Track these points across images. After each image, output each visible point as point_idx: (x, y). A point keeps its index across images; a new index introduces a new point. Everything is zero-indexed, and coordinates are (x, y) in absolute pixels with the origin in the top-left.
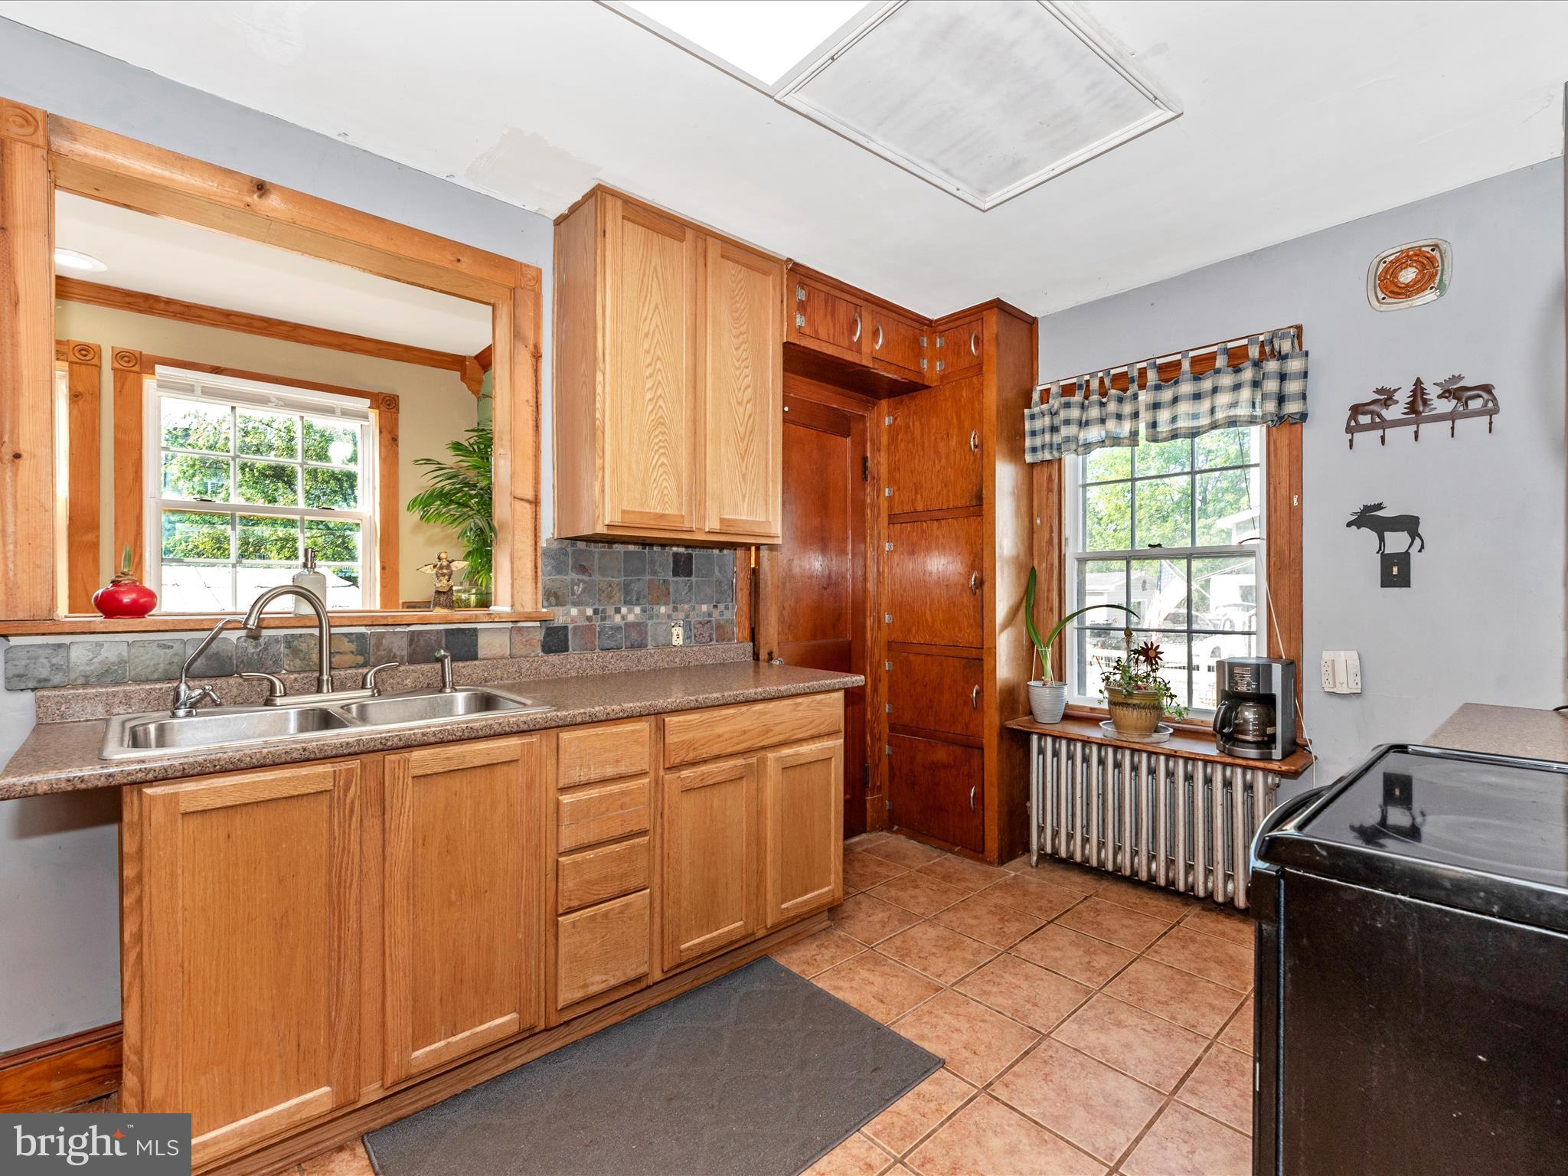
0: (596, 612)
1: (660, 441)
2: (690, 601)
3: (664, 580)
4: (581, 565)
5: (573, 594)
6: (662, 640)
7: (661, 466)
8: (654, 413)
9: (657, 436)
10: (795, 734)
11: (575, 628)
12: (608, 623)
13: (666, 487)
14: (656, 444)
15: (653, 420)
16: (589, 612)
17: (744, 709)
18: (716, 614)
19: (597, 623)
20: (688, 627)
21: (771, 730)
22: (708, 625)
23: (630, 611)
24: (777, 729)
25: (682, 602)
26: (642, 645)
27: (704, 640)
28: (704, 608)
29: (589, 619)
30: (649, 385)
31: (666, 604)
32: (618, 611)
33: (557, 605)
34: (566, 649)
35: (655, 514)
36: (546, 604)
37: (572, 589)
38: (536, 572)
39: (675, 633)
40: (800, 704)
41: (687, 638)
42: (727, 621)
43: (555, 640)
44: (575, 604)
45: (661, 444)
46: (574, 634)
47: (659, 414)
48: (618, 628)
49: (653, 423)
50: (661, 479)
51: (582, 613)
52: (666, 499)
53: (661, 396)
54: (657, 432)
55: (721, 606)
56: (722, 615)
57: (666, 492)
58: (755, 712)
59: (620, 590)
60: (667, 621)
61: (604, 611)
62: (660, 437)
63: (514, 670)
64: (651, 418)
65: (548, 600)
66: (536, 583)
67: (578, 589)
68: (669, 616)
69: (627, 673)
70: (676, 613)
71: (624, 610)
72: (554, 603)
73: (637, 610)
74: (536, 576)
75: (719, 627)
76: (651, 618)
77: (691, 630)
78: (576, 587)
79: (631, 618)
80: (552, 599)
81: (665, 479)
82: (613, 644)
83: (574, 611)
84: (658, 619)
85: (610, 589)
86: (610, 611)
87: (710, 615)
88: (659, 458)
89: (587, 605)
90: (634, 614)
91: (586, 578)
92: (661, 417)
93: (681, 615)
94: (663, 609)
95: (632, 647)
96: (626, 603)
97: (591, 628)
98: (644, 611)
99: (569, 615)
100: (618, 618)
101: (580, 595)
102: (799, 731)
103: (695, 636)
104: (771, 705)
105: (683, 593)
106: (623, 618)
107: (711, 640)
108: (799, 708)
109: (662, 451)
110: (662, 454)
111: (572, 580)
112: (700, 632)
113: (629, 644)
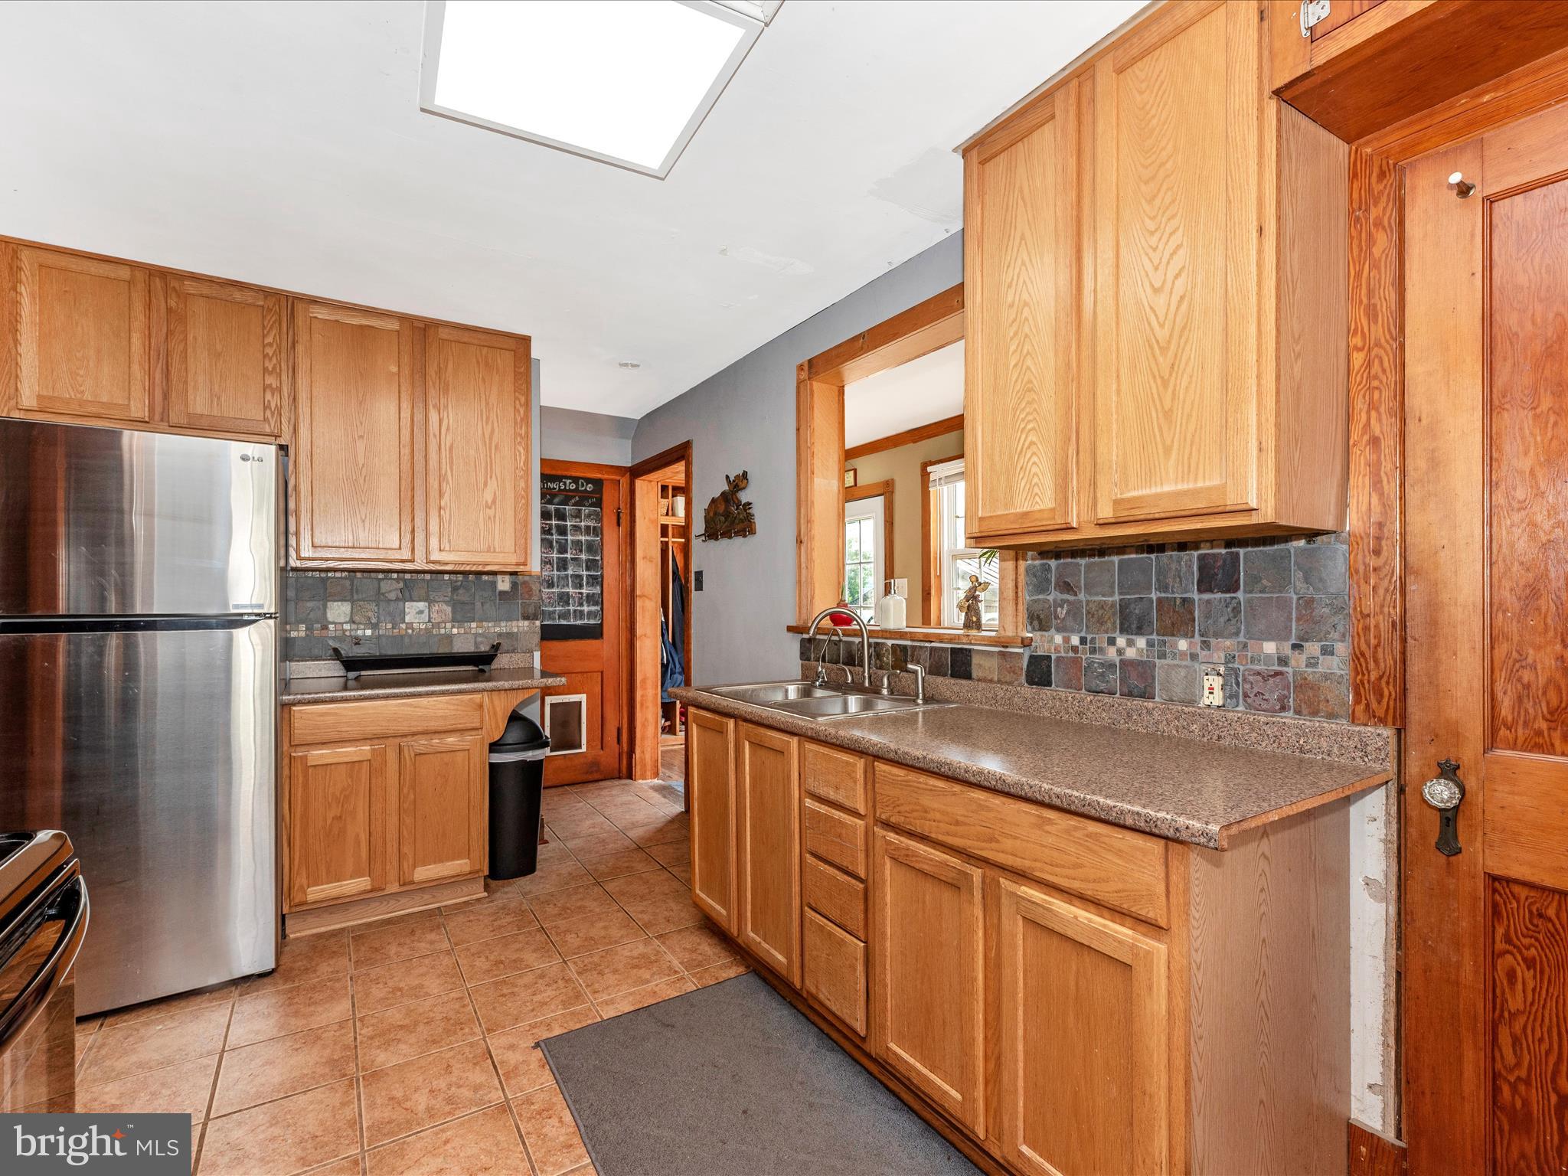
0: (1083, 641)
1: (1028, 414)
2: (1237, 634)
3: (1184, 600)
4: (1065, 582)
5: (1057, 617)
6: (1178, 691)
7: (1029, 447)
8: (1020, 380)
9: (1023, 410)
10: (1042, 871)
11: (1058, 659)
12: (1098, 657)
13: (1035, 474)
14: (1023, 420)
15: (1018, 392)
16: (1075, 640)
17: (957, 788)
18: (1298, 661)
19: (1085, 657)
20: (1232, 679)
21: (997, 841)
22: (1278, 679)
23: (1130, 643)
24: (1008, 844)
25: (1216, 635)
26: (1147, 694)
27: (1265, 706)
28: (1270, 647)
29: (1075, 649)
30: (1013, 348)
31: (1189, 635)
32: (1112, 642)
33: (1040, 630)
34: (1049, 684)
35: (1015, 514)
36: (1029, 628)
37: (1055, 611)
38: (1017, 593)
39: (1207, 685)
40: (1050, 821)
41: (1230, 696)
42: (1326, 677)
43: (1039, 672)
44: (1058, 630)
45: (1030, 417)
46: (1057, 666)
47: (1026, 379)
48: (1111, 666)
49: (1019, 395)
50: (1030, 463)
51: (1067, 640)
52: (1036, 490)
53: (1028, 353)
54: (1023, 404)
55: (1313, 648)
56: (1312, 663)
57: (1036, 480)
58: (971, 800)
59: (1114, 614)
60: (1188, 662)
61: (1093, 640)
62: (1028, 410)
63: (990, 695)
64: (1017, 388)
65: (1031, 623)
66: (1017, 604)
67: (1062, 612)
68: (1194, 657)
69: (1111, 730)
70: (1205, 653)
71: (1121, 641)
72: (1037, 627)
73: (1141, 642)
74: (1017, 597)
75: (1303, 685)
76: (1162, 656)
77: (1238, 684)
78: (1059, 609)
79: (1131, 653)
80: (1036, 623)
81: (1035, 463)
82: (1103, 686)
83: (1058, 639)
84: (1174, 658)
85: (1101, 612)
86: (1102, 639)
87: (1283, 661)
88: (1027, 437)
89: (1073, 631)
90: (1135, 648)
91: (1071, 598)
92: (1030, 381)
93: (1219, 656)
94: (1183, 644)
95: (1130, 694)
96: (1122, 631)
97: (1076, 661)
98: (1150, 644)
99: (1053, 642)
100: (1111, 653)
101: (1064, 619)
102: (1048, 868)
103: (1246, 696)
104: (997, 801)
105: (1222, 620)
106: (1120, 652)
107: (1283, 708)
108: (1047, 828)
109: (1030, 426)
110: (1030, 430)
111: (1055, 601)
112: (1256, 690)
113: (1126, 690)
